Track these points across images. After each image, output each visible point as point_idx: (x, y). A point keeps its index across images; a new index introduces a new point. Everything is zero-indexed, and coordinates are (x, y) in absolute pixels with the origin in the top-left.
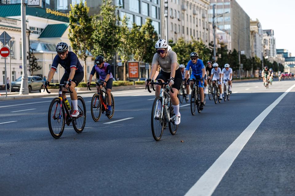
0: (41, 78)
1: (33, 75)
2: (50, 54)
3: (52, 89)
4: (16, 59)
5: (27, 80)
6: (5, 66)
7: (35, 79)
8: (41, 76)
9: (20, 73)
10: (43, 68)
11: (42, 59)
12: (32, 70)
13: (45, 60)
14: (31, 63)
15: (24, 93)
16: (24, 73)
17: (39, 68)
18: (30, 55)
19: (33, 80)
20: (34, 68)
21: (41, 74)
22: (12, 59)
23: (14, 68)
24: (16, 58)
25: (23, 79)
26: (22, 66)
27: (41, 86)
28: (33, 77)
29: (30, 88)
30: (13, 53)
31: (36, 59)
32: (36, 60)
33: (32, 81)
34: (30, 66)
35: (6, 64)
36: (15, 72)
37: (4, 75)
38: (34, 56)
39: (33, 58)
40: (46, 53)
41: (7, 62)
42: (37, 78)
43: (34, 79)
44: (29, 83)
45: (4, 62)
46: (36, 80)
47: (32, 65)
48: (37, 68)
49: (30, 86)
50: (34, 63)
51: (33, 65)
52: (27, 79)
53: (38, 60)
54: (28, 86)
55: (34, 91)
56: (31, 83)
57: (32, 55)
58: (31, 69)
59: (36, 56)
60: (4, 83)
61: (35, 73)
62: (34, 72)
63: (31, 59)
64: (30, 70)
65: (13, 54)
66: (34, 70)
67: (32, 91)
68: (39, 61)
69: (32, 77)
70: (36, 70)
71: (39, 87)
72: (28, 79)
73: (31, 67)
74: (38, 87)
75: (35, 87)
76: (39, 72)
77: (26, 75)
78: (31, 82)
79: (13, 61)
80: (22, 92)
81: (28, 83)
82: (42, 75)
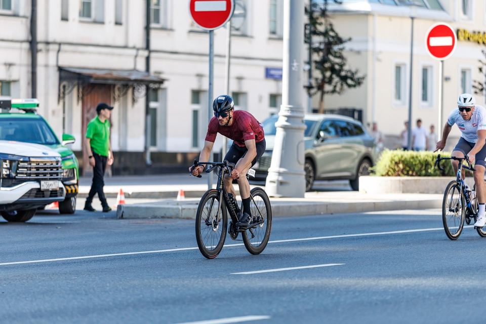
0: (358, 123)
1: (325, 112)
2: (402, 17)
3: (408, 174)
4: (252, 37)
5: (302, 133)
6: (207, 66)
7: (332, 130)
8: (356, 115)
9: (266, 100)
10: (368, 83)
11: (366, 41)
12: (320, 87)
13: (379, 46)
14: (316, 57)
15: (285, 188)
16: (290, 103)
17: (352, 79)
18: (313, 21)
19: (322, 134)
20: (330, 81)
21: (358, 107)
22: (234, 35)
23: (240, 79)
24: (249, 33)
25: (285, 128)
26: (281, 69)
27: (357, 162)
28: (325, 121)
29: (310, 168)
30: (245, 9)
31: (340, 41)
32: (341, 46)
33: (318, 137)
34: (310, 71)
35: (216, 59)
36: (244, 94)
37: (196, 107)
38: (331, 25)
39: (325, 34)
40: (381, 15)
41: (217, 50)
42: (343, 125)
43: (326, 130)
44: (307, 144)
45: (207, 51)
46: (337, 133)
47: (321, 65)
48: (344, 79)
49: (310, 159)
50: (331, 58)
51: (327, 65)
52: (299, 129)
53: (347, 46)
54: (303, 160)
55: (325, 184)
56: (315, 146)
57: (322, 20)
58: (314, 83)
59: (341, 28)
60: (195, 143)
61: (332, 101)
62: (326, 97)
63: (317, 40)
64: (309, 88)
65: (244, 16)
66: (328, 88)
67: (317, 184)
68: (351, 50)
69: (319, 117)
70: (338, 89)
71: (349, 164)
72: (305, 127)
73: (317, 74)
74: (344, 164)
75: (332, 167)
76: (349, 98)
77: (295, 108)
78: (315, 142)
79: (240, 47)
80: (275, 185)
81: (302, 146)
82: (360, 112)
